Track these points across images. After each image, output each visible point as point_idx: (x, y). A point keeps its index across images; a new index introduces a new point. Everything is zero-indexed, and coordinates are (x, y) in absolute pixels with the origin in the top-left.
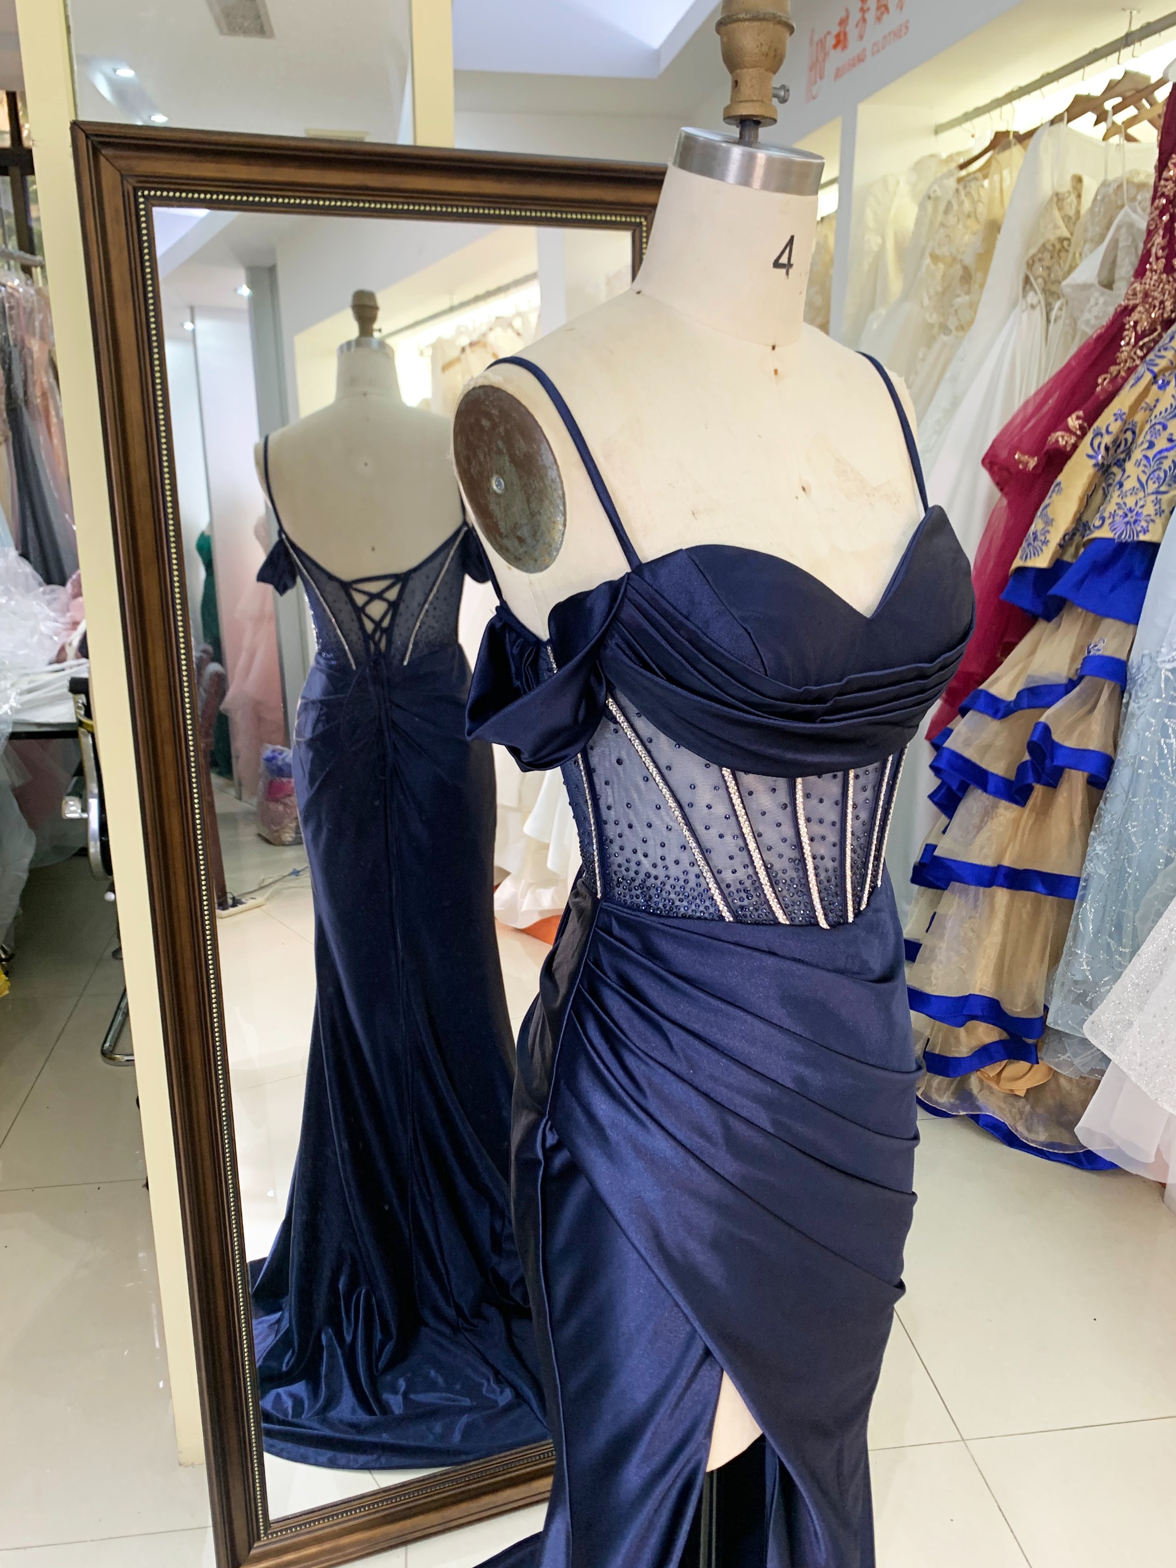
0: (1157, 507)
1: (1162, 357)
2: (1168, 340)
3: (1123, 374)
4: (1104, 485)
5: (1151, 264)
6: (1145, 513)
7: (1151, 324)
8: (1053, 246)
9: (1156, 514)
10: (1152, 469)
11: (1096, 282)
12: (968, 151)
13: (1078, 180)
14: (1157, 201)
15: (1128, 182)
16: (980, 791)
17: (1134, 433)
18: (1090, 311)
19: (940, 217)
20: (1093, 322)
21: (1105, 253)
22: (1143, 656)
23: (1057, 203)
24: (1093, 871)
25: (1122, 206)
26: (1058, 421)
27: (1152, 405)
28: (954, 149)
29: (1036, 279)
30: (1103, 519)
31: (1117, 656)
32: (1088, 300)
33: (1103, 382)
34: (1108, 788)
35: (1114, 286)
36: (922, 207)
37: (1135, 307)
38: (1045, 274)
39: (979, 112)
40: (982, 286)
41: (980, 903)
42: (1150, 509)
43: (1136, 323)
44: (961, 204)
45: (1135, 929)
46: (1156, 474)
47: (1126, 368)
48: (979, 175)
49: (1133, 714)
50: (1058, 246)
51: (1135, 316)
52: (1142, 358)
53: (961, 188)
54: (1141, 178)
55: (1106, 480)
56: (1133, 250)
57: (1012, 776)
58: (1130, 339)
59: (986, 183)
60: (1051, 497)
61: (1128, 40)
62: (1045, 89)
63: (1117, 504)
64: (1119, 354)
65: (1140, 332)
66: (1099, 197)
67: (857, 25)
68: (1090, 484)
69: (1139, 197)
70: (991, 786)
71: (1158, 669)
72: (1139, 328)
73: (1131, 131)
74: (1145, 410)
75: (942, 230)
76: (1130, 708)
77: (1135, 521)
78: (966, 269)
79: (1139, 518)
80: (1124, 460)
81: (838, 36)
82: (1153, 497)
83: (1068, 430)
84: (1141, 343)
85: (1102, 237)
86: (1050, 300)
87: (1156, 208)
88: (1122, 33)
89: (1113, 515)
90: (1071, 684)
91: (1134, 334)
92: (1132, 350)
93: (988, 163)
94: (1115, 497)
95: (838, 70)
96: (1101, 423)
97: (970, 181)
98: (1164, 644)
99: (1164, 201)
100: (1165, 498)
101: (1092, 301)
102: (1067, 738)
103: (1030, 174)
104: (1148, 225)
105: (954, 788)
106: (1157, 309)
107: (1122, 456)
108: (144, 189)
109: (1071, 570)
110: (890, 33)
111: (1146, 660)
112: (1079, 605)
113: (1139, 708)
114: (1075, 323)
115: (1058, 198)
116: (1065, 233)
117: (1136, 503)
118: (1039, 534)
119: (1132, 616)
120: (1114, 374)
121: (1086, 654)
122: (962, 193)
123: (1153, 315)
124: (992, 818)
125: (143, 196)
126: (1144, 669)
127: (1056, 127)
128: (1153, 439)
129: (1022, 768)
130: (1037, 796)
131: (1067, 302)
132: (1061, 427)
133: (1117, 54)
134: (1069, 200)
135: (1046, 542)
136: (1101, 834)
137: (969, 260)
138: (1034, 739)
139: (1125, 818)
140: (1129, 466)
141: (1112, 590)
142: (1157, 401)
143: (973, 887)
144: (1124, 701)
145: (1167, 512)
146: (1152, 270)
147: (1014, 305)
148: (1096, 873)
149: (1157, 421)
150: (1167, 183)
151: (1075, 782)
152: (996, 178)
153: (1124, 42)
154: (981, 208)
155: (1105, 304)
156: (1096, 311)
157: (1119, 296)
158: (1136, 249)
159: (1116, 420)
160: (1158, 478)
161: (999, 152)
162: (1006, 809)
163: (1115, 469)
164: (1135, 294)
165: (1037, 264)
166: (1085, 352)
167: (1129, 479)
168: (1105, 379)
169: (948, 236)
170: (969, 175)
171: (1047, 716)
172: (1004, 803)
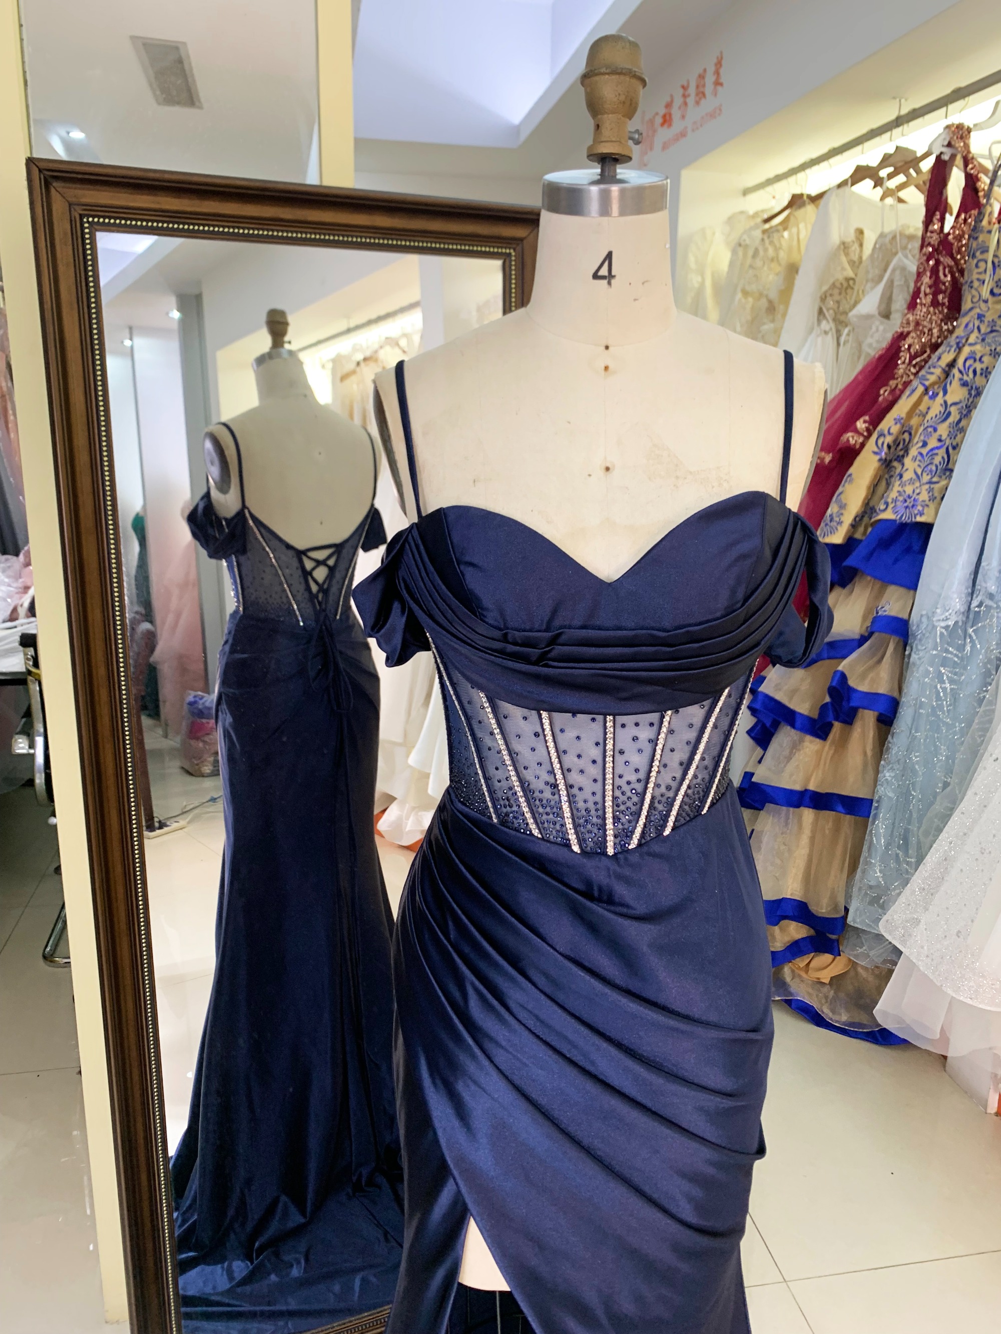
0: (931, 494)
1: (932, 373)
2: (936, 360)
3: (900, 386)
4: (887, 476)
5: (920, 299)
6: (920, 500)
7: (922, 349)
8: (842, 284)
9: (930, 500)
10: (926, 464)
11: (876, 313)
12: (772, 208)
13: (860, 232)
14: (925, 249)
15: (901, 234)
16: (789, 727)
17: (910, 434)
18: (872, 336)
19: (749, 261)
20: (875, 345)
21: (884, 290)
22: (922, 616)
23: (844, 251)
24: (883, 794)
25: (896, 253)
26: (848, 424)
27: (925, 412)
28: (760, 207)
29: (828, 310)
30: (887, 504)
31: (900, 616)
32: (871, 328)
33: (884, 393)
34: (895, 725)
35: (892, 317)
36: (734, 252)
37: (908, 333)
38: (835, 307)
39: (778, 178)
40: (784, 315)
41: (790, 821)
42: (924, 496)
43: (910, 346)
44: (766, 250)
45: (919, 842)
46: (929, 467)
47: (902, 382)
48: (780, 228)
49: (914, 664)
50: (845, 285)
51: (909, 340)
52: (916, 374)
53: (765, 237)
54: (911, 231)
55: (888, 472)
56: (906, 289)
57: (815, 715)
58: (905, 359)
59: (786, 234)
60: (844, 486)
61: (899, 122)
62: (833, 161)
63: (898, 492)
64: (896, 371)
65: (913, 353)
66: (877, 246)
67: (680, 108)
68: (876, 476)
69: (910, 246)
70: (798, 723)
71: (934, 627)
72: (912, 350)
73: (902, 194)
74: (919, 416)
75: (751, 271)
76: (912, 659)
77: (913, 506)
78: (770, 302)
79: (916, 503)
80: (903, 456)
81: (664, 116)
82: (927, 486)
83: (856, 431)
84: (914, 362)
85: (881, 278)
86: (840, 327)
87: (925, 254)
88: (892, 116)
89: (895, 501)
90: (863, 640)
91: (908, 356)
92: (906, 368)
93: (787, 219)
94: (896, 487)
95: (665, 143)
96: (884, 425)
97: (773, 232)
98: (939, 606)
99: (931, 249)
100: (936, 486)
101: (874, 328)
102: (860, 684)
103: (822, 227)
104: (918, 268)
105: (768, 725)
106: (926, 335)
107: (901, 453)
108: (88, 216)
109: (863, 544)
110: (707, 115)
111: (924, 620)
112: (869, 574)
113: (919, 659)
114: (860, 345)
115: (844, 246)
116: (850, 273)
117: (914, 491)
118: (834, 515)
119: (912, 585)
120: (893, 387)
121: (875, 615)
122: (767, 241)
123: (923, 340)
124: (799, 750)
125: (88, 222)
126: (923, 626)
127: (841, 190)
128: (926, 439)
129: (824, 707)
130: (836, 733)
131: (853, 329)
132: (852, 428)
133: (888, 134)
134: (853, 248)
135: (840, 523)
136: (889, 764)
137: (773, 295)
138: (834, 684)
139: (909, 750)
140: (907, 461)
141: (896, 561)
142: (929, 408)
143: (784, 808)
144: (907, 653)
145: (939, 498)
146: (921, 304)
147: (811, 330)
148: (886, 795)
149: (930, 423)
150: (932, 235)
151: (867, 720)
152: (794, 230)
153: (895, 124)
154: (782, 255)
155: (884, 331)
156: (877, 336)
157: (895, 325)
158: (908, 288)
159: (896, 423)
160: (931, 471)
161: (796, 210)
162: (811, 742)
163: (895, 464)
164: (908, 323)
165: (829, 299)
166: (869, 369)
167: (907, 472)
168: (886, 391)
169: (756, 276)
170: (771, 228)
171: (844, 666)
172: (808, 738)
